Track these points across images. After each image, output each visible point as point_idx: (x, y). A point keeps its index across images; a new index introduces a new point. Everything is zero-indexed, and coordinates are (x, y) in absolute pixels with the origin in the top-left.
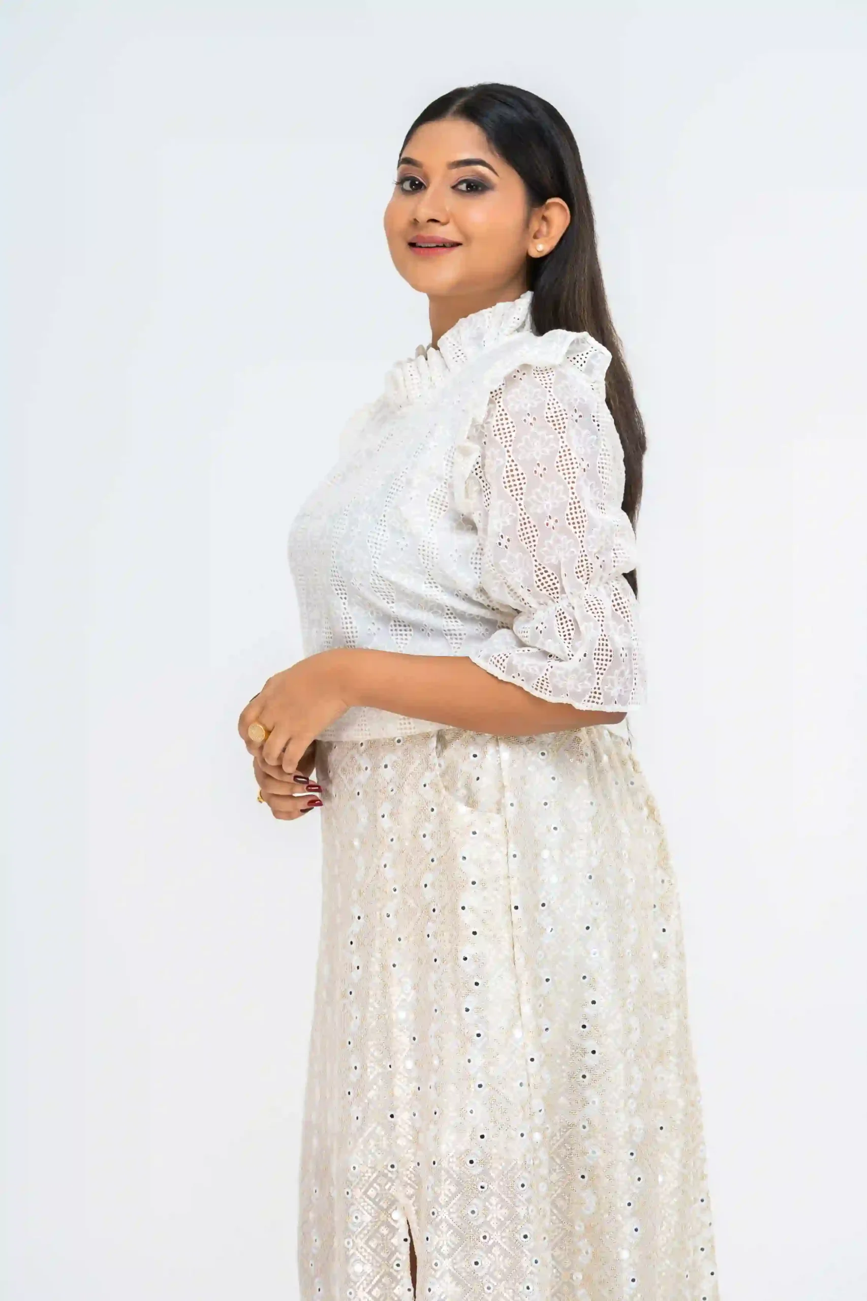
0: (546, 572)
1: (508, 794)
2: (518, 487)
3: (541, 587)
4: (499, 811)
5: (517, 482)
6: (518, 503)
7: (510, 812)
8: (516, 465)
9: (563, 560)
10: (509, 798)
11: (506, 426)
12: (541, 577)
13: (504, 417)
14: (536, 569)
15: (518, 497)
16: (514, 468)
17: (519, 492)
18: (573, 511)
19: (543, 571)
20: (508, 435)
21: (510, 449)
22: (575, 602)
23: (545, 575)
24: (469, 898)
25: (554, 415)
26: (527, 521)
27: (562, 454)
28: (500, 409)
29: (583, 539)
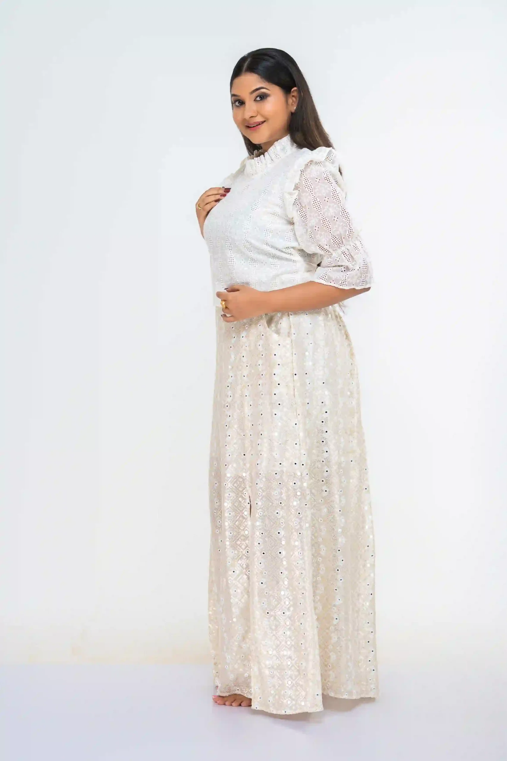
0: (336, 238)
1: (292, 329)
2: (319, 206)
3: (335, 244)
4: (289, 336)
5: (318, 205)
6: (320, 213)
7: (293, 337)
8: (316, 198)
9: (342, 233)
10: (293, 331)
11: (308, 184)
12: (334, 240)
13: (307, 180)
14: (332, 237)
15: (320, 211)
16: (315, 199)
17: (320, 208)
18: (343, 214)
19: (334, 237)
20: (310, 187)
21: (313, 192)
22: (348, 247)
23: (336, 239)
24: (277, 370)
25: (327, 176)
26: (325, 219)
27: (333, 192)
28: (305, 177)
29: (350, 223)
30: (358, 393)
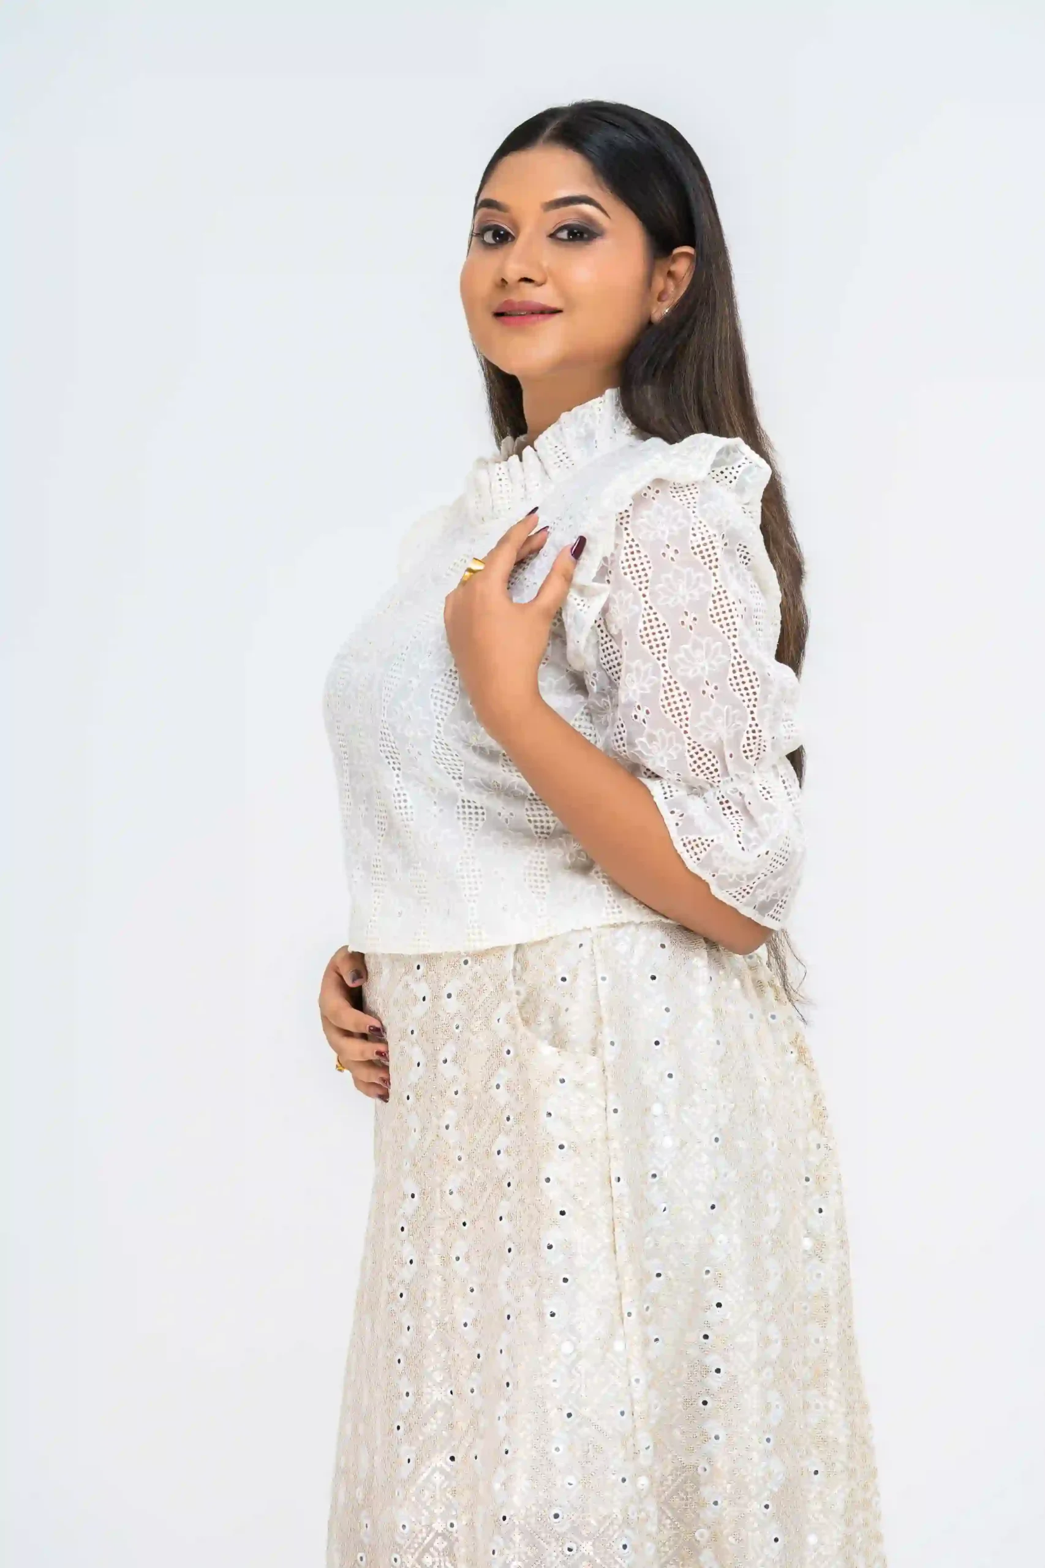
0: (702, 750)
1: (606, 1030)
2: (660, 642)
3: (698, 771)
4: (594, 1052)
5: (658, 636)
6: (660, 663)
7: (609, 1054)
8: (655, 613)
9: (725, 738)
10: (608, 1034)
11: (638, 562)
12: (696, 757)
13: (635, 549)
14: (690, 748)
15: (661, 656)
16: (652, 617)
17: (661, 648)
18: (738, 674)
19: (698, 749)
20: (642, 573)
21: (646, 592)
22: (744, 788)
23: (701, 754)
24: (556, 1167)
25: (701, 543)
26: (673, 686)
27: (716, 598)
28: (629, 539)
29: (755, 710)
30: (843, 1244)
